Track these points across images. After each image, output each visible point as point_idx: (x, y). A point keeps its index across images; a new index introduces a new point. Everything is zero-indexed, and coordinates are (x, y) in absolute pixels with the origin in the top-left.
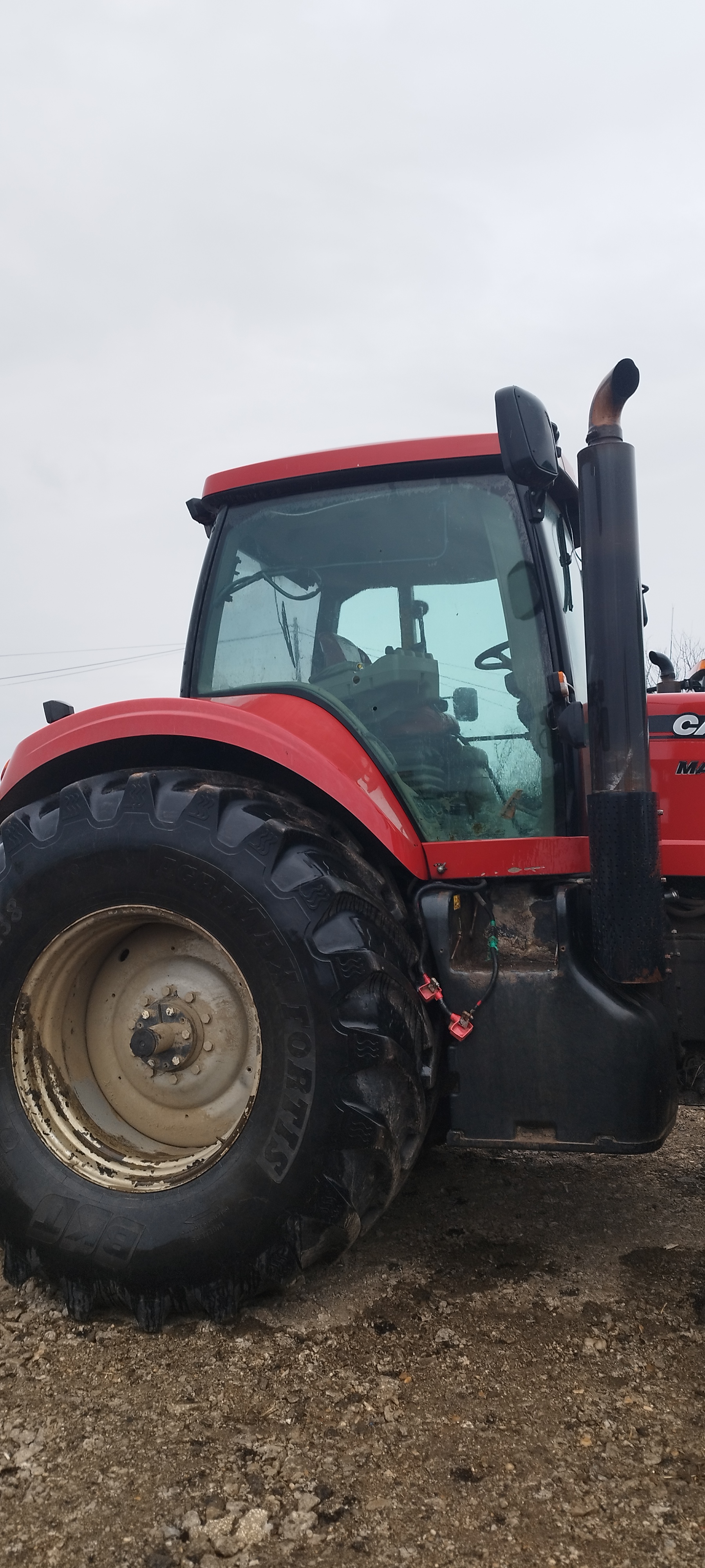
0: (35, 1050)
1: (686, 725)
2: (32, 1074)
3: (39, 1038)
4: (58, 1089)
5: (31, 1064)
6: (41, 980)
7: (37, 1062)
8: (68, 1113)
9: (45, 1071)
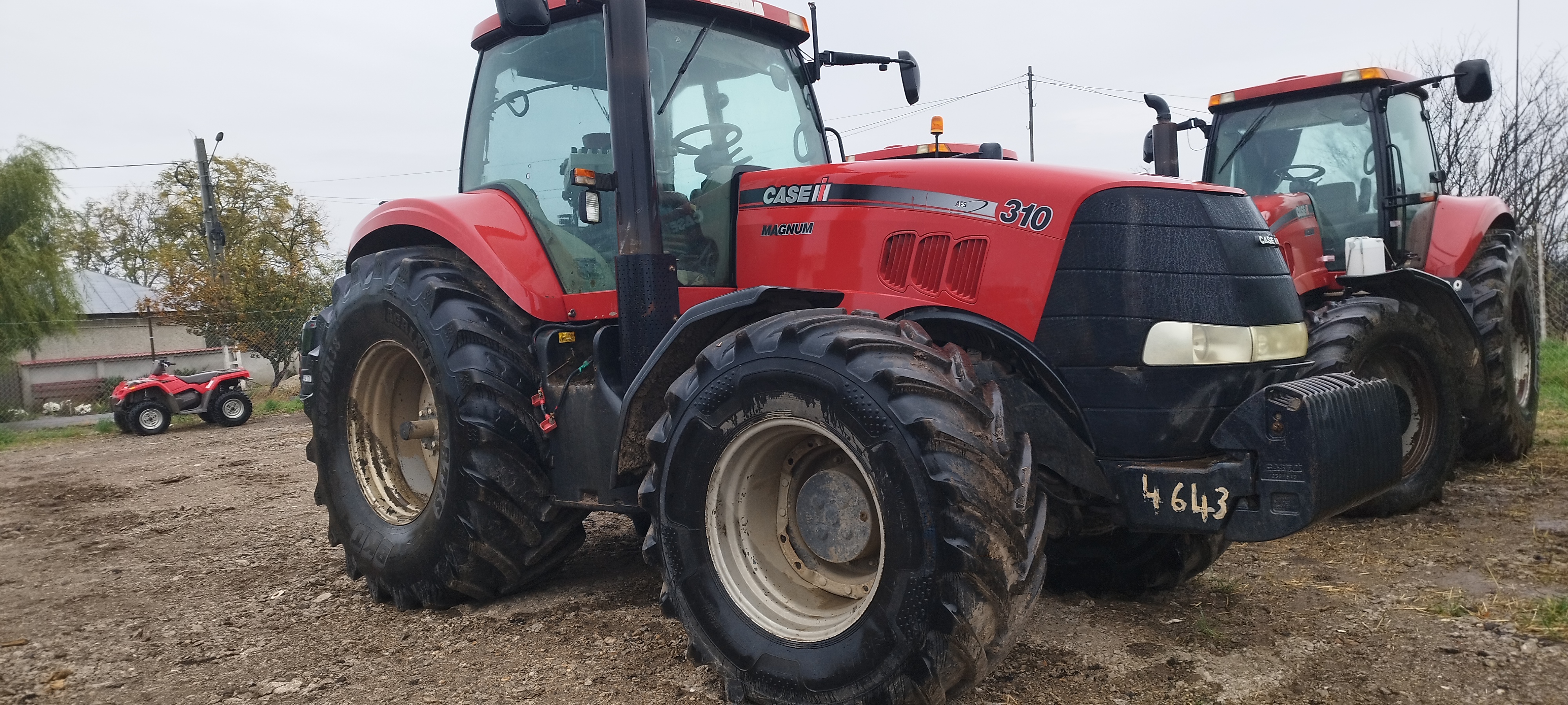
0: (365, 433)
1: (770, 196)
2: (363, 449)
3: (369, 427)
4: (382, 460)
5: (363, 442)
6: (361, 389)
7: (366, 441)
8: (386, 475)
9: (373, 449)
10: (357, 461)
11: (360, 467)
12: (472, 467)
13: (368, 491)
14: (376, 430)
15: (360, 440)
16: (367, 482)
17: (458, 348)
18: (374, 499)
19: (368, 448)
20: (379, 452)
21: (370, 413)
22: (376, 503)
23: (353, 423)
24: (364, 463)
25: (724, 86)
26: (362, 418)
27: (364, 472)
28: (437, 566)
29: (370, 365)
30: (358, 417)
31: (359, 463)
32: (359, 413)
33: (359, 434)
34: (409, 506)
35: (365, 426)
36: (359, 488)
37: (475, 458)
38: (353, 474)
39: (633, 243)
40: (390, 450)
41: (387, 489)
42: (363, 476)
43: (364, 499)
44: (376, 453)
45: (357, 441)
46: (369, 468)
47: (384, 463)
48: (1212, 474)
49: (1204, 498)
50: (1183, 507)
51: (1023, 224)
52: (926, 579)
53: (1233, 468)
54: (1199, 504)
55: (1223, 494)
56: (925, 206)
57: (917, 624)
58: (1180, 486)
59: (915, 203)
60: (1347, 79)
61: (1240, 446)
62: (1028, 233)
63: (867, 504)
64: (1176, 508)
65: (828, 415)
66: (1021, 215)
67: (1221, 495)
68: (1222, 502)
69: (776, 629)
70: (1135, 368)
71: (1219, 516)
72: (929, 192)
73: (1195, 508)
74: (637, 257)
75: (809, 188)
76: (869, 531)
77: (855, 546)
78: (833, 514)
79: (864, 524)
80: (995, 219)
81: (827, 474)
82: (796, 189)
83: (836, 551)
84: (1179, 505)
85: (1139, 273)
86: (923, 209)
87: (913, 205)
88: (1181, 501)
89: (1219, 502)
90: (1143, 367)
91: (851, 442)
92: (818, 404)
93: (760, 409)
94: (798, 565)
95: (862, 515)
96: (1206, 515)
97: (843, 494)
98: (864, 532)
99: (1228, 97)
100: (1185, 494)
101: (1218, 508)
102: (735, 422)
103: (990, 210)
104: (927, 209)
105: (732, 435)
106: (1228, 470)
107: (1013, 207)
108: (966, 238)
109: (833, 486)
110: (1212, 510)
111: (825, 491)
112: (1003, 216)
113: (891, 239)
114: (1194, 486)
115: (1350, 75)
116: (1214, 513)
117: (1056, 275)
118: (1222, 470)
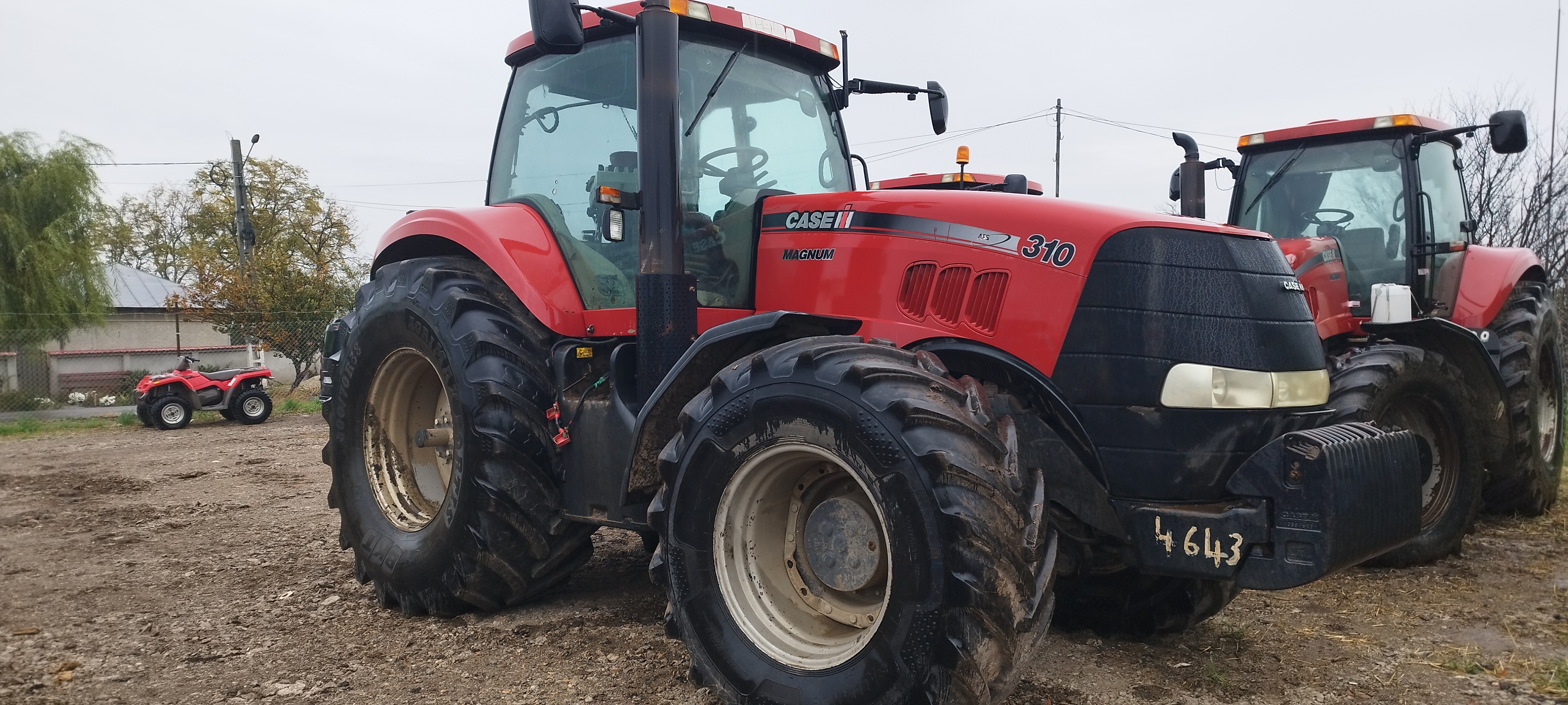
0: (381, 439)
1: (793, 221)
2: (378, 454)
3: (385, 433)
4: (396, 466)
5: (378, 448)
6: (380, 394)
7: (382, 448)
8: (399, 481)
9: (388, 454)
10: (371, 466)
11: (374, 472)
12: (485, 478)
13: (381, 496)
14: (392, 436)
15: (376, 445)
16: (380, 487)
17: (476, 359)
18: (386, 505)
19: (383, 453)
20: (393, 458)
21: (387, 419)
22: (388, 508)
23: (370, 428)
24: (378, 468)
25: (753, 110)
26: (378, 424)
27: (378, 477)
28: (445, 574)
29: (389, 372)
30: (375, 423)
31: (373, 468)
32: (376, 418)
33: (375, 440)
34: (420, 513)
35: (381, 432)
36: (373, 492)
37: (488, 468)
38: (366, 478)
39: (655, 262)
40: (405, 457)
41: (399, 495)
42: (376, 482)
43: (376, 504)
44: (391, 459)
45: (373, 446)
46: (383, 473)
47: (398, 469)
48: (1227, 519)
49: (1218, 543)
50: (1196, 552)
51: (1045, 259)
52: (932, 613)
53: (1248, 514)
54: (1212, 549)
55: (1237, 540)
56: (948, 238)
57: (921, 658)
58: (1193, 529)
59: (937, 233)
60: (1380, 125)
61: (1257, 493)
62: (1050, 269)
63: (876, 534)
64: (1188, 552)
65: (840, 442)
66: (1043, 250)
67: (1235, 541)
68: (1235, 549)
69: (779, 655)
70: (1153, 409)
71: (1232, 562)
72: (953, 225)
73: (1208, 553)
74: (658, 276)
75: (833, 214)
76: (877, 561)
77: (861, 576)
78: (841, 542)
79: (872, 553)
80: (1017, 254)
81: (837, 501)
82: (819, 215)
83: (843, 579)
84: (1191, 548)
85: (1160, 314)
86: (945, 240)
87: (936, 236)
88: (1194, 545)
89: (1233, 548)
90: (1161, 408)
91: (863, 471)
92: (831, 431)
93: (773, 433)
94: (804, 591)
95: (871, 544)
96: (1219, 560)
97: (853, 523)
98: (872, 561)
99: (1259, 138)
100: (1198, 539)
101: (1231, 554)
102: (747, 445)
103: (1013, 244)
104: (949, 240)
105: (744, 458)
106: (1244, 516)
107: (1036, 242)
108: (988, 271)
109: (842, 514)
110: (1225, 555)
111: (834, 518)
112: (1025, 251)
113: (911, 268)
114: (1207, 531)
115: (1382, 121)
116: (1228, 559)
117: (1076, 311)
118: (1237, 516)
